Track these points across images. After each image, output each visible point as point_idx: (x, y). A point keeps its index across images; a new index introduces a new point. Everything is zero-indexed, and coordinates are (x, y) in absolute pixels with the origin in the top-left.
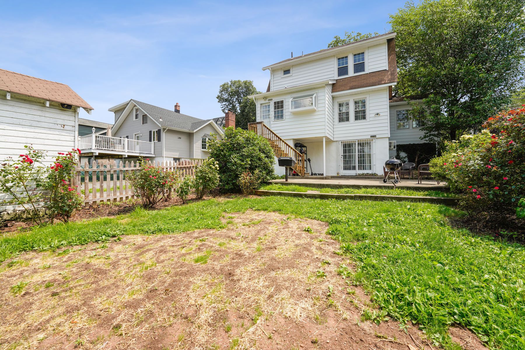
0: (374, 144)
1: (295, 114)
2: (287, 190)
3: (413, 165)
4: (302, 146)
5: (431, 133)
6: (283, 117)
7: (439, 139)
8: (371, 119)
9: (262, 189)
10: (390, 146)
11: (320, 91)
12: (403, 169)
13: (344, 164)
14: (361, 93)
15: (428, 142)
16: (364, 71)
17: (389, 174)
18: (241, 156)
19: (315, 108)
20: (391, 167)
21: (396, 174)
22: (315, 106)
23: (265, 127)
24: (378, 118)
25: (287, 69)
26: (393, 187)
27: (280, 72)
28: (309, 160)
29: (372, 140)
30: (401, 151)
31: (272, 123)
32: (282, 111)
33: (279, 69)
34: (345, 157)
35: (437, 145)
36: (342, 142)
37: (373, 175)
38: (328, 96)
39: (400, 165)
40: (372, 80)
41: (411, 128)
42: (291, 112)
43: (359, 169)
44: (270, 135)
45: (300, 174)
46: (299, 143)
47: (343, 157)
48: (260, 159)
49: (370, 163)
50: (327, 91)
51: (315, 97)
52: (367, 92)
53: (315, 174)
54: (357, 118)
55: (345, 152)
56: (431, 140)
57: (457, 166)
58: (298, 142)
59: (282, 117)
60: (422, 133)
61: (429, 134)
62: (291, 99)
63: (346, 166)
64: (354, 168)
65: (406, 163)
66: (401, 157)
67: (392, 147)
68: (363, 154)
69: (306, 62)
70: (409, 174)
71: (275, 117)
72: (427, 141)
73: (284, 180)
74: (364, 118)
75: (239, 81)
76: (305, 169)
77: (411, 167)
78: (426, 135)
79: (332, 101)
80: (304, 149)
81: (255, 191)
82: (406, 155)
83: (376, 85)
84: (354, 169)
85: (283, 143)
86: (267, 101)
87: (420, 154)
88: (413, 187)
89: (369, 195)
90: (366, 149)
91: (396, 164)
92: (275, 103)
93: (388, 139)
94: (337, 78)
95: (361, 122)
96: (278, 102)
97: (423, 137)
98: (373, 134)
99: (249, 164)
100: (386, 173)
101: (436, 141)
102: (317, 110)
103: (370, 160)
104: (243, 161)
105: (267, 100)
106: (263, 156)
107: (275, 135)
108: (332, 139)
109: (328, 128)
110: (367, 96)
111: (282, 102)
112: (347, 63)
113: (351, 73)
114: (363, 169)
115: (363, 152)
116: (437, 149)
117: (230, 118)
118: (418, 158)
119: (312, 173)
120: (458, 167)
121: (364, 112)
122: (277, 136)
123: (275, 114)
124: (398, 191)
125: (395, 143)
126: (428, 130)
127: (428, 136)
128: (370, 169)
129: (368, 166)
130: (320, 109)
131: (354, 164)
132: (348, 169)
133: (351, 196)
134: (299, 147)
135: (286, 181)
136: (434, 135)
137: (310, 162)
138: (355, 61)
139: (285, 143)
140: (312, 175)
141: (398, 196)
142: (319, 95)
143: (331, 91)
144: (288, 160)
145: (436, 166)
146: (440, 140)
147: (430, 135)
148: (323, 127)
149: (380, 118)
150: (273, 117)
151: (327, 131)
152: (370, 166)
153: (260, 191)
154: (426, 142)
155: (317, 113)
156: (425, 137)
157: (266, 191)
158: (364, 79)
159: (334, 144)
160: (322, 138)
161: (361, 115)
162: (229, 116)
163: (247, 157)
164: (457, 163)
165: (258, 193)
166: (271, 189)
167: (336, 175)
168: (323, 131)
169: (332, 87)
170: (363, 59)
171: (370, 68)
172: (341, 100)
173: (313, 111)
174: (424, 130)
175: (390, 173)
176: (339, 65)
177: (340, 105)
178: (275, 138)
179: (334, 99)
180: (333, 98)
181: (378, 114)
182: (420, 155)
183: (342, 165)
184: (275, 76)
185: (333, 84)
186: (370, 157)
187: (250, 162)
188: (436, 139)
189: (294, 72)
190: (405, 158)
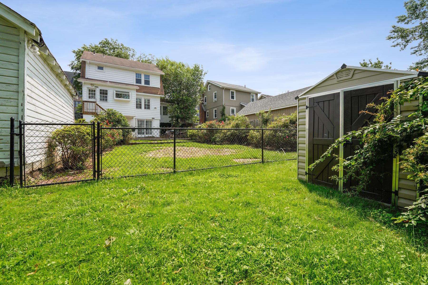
6: (108, 101)
8: (152, 110)
11: (133, 91)
13: (138, 131)
14: (148, 96)
16: (149, 85)
22: (130, 99)
25: (100, 66)
29: (153, 120)
31: (98, 103)
32: (106, 97)
36: (137, 119)
37: (153, 137)
40: (154, 91)
42: (113, 99)
43: (146, 134)
51: (130, 94)
52: (150, 96)
54: (145, 108)
69: (108, 66)
71: (101, 99)
84: (144, 134)
90: (149, 124)
92: (101, 90)
93: (159, 120)
94: (135, 84)
95: (147, 110)
96: (103, 90)
105: (94, 86)
108: (134, 117)
110: (151, 98)
111: (106, 91)
112: (141, 78)
113: (143, 84)
114: (148, 134)
115: (148, 126)
121: (149, 105)
123: (101, 97)
132: (140, 134)
138: (145, 78)
148: (134, 111)
149: (156, 110)
150: (99, 99)
155: (130, 103)
158: (150, 89)
159: (135, 120)
161: (148, 107)
170: (149, 79)
171: (152, 84)
172: (138, 97)
173: (129, 101)
176: (136, 77)
181: (155, 108)
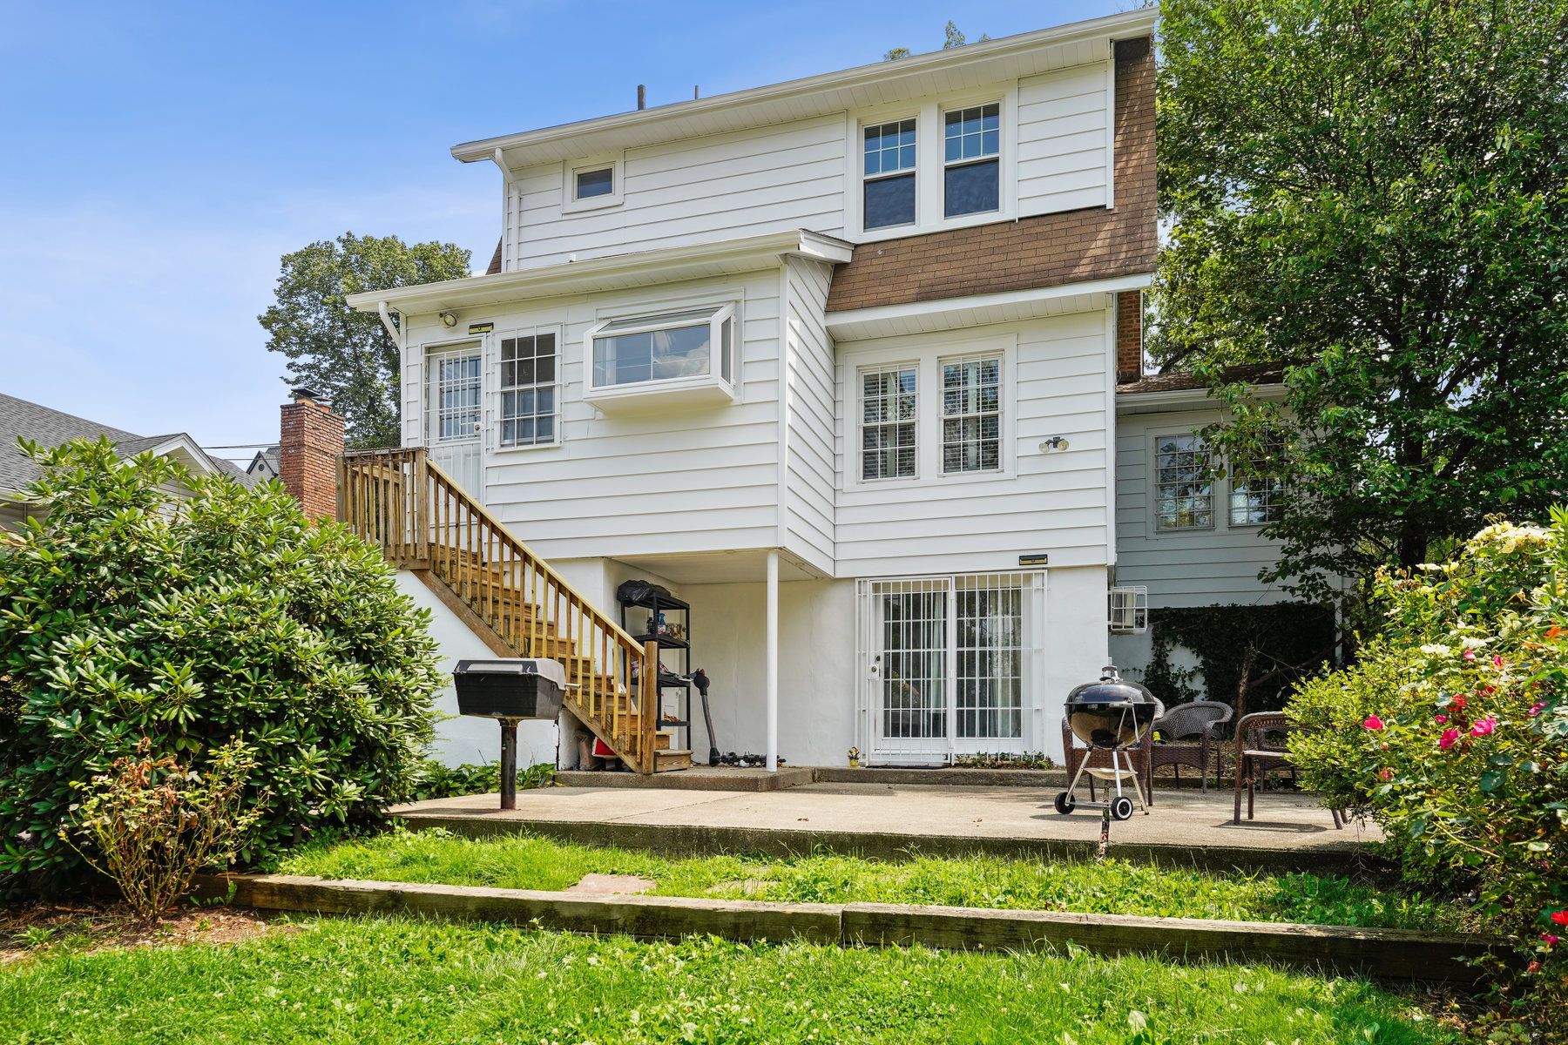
0: (1036, 598)
1: (621, 417)
2: (460, 871)
3: (1222, 714)
4: (659, 600)
5: (1314, 551)
6: (551, 432)
7: (1349, 582)
8: (1023, 467)
9: (294, 871)
10: (1119, 615)
11: (757, 289)
12: (1175, 733)
13: (886, 705)
14: (977, 326)
15: (1298, 598)
16: (993, 205)
17: (1089, 765)
18: (138, 644)
19: (724, 386)
20: (1098, 724)
21: (1123, 766)
22: (725, 373)
23: (439, 479)
24: (1056, 462)
25: (593, 165)
26: (1092, 847)
27: (556, 181)
28: (701, 681)
29: (1028, 578)
30: (1175, 642)
31: (488, 460)
32: (546, 397)
33: (554, 163)
34: (893, 665)
35: (1338, 616)
36: (876, 587)
37: (1027, 765)
38: (797, 324)
39: (1146, 712)
40: (1032, 258)
41: (1222, 526)
42: (596, 405)
43: (960, 733)
44: (464, 531)
45: (629, 761)
46: (643, 584)
47: (880, 666)
48: (285, 669)
49: (1017, 702)
50: (789, 294)
51: (726, 325)
52: (1006, 322)
53: (732, 760)
54: (954, 460)
55: (893, 636)
56: (1314, 588)
57: (1461, 737)
58: (638, 577)
59: (546, 426)
60: (1272, 552)
61: (1302, 555)
62: (595, 330)
63: (896, 715)
64: (937, 727)
65: (1198, 700)
66: (1174, 671)
67: (1129, 620)
68: (983, 654)
70: (1202, 765)
71: (506, 426)
72: (1293, 590)
73: (493, 799)
74: (990, 459)
75: (389, 244)
76: (673, 732)
77: (1211, 724)
78: (1292, 559)
79: (826, 362)
80: (672, 617)
81: (241, 886)
82: (1197, 662)
83: (1047, 285)
84: (936, 734)
85: (541, 580)
86: (463, 335)
87: (1260, 659)
88: (1197, 851)
89: (934, 909)
90: (998, 623)
91: (1119, 711)
92: (508, 346)
93: (1103, 577)
94: (856, 233)
95: (974, 482)
96: (526, 344)
97: (1273, 569)
98: (1032, 545)
99: (195, 704)
100: (1073, 756)
101: (1336, 595)
102: (737, 400)
103: (1017, 685)
104: (139, 678)
105: (465, 325)
106: (311, 644)
107: (494, 529)
108: (826, 567)
109: (790, 501)
110: (1008, 344)
111: (547, 342)
112: (910, 157)
113: (930, 215)
114: (983, 734)
115: (983, 644)
116: (1339, 636)
117: (309, 440)
118: (1250, 680)
119: (713, 752)
120: (1465, 748)
121: (991, 427)
122: (504, 538)
123: (507, 408)
124: (1114, 873)
125: (1140, 596)
126: (1299, 537)
127: (1296, 564)
128: (1017, 732)
129: (1005, 713)
130: (752, 395)
131: (938, 705)
132: (906, 734)
133: (820, 917)
134: (642, 603)
135: (507, 803)
136: (1326, 562)
137: (703, 693)
138: (951, 150)
139: (551, 579)
140: (714, 761)
141: (1099, 918)
142: (752, 311)
143: (823, 303)
144: (514, 676)
145: (1328, 723)
146: (1354, 588)
147: (1309, 562)
148: (766, 498)
149: (1067, 463)
150: (497, 429)
151: (790, 521)
152: (1017, 715)
153: (270, 886)
154: (1288, 598)
155: (734, 418)
156: (1285, 569)
157: (317, 881)
158: (993, 251)
159: (839, 595)
160: (761, 555)
161: (974, 444)
162: (301, 424)
163: (180, 651)
164: (1458, 715)
165: (260, 899)
166: (349, 869)
167: (840, 762)
168: (766, 518)
169: (832, 285)
170: (993, 142)
171: (1026, 190)
172: (879, 359)
173: (715, 404)
174: (1282, 536)
175: (1095, 762)
176: (870, 165)
177: (873, 384)
178: (496, 548)
179: (841, 347)
180: (837, 343)
181: (1056, 442)
182: (1263, 662)
183: (875, 706)
184: (529, 202)
185: (838, 268)
186: (1016, 670)
187: (195, 689)
188: (1334, 580)
189: (632, 185)
190: (1191, 675)
